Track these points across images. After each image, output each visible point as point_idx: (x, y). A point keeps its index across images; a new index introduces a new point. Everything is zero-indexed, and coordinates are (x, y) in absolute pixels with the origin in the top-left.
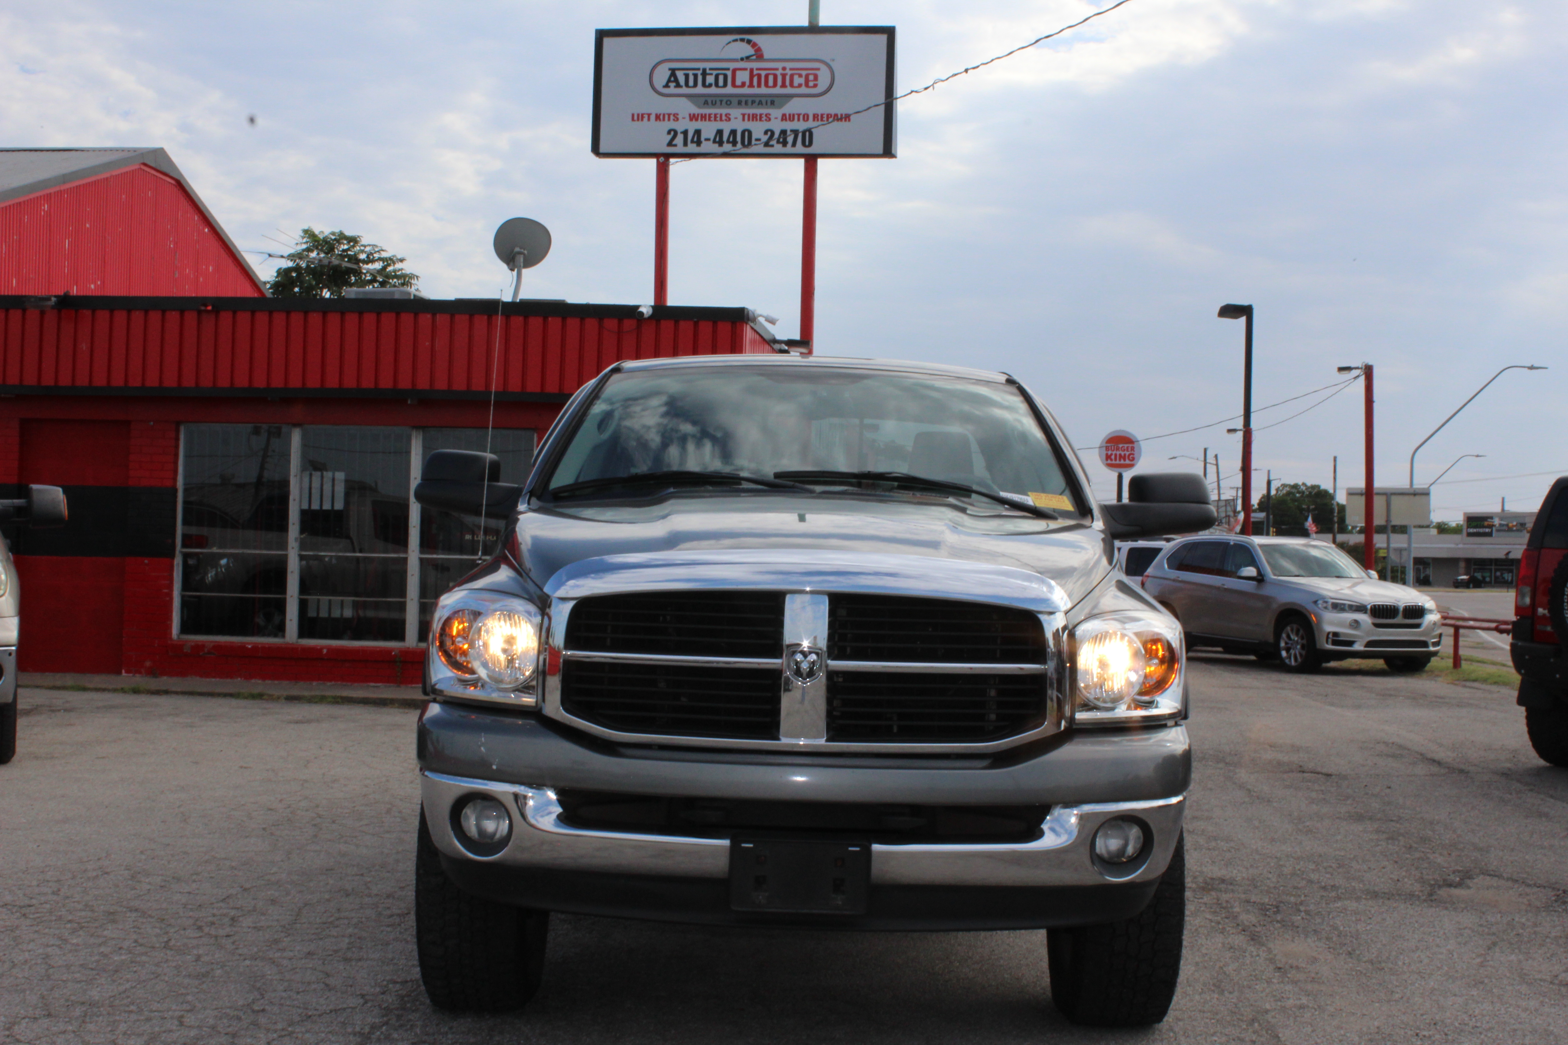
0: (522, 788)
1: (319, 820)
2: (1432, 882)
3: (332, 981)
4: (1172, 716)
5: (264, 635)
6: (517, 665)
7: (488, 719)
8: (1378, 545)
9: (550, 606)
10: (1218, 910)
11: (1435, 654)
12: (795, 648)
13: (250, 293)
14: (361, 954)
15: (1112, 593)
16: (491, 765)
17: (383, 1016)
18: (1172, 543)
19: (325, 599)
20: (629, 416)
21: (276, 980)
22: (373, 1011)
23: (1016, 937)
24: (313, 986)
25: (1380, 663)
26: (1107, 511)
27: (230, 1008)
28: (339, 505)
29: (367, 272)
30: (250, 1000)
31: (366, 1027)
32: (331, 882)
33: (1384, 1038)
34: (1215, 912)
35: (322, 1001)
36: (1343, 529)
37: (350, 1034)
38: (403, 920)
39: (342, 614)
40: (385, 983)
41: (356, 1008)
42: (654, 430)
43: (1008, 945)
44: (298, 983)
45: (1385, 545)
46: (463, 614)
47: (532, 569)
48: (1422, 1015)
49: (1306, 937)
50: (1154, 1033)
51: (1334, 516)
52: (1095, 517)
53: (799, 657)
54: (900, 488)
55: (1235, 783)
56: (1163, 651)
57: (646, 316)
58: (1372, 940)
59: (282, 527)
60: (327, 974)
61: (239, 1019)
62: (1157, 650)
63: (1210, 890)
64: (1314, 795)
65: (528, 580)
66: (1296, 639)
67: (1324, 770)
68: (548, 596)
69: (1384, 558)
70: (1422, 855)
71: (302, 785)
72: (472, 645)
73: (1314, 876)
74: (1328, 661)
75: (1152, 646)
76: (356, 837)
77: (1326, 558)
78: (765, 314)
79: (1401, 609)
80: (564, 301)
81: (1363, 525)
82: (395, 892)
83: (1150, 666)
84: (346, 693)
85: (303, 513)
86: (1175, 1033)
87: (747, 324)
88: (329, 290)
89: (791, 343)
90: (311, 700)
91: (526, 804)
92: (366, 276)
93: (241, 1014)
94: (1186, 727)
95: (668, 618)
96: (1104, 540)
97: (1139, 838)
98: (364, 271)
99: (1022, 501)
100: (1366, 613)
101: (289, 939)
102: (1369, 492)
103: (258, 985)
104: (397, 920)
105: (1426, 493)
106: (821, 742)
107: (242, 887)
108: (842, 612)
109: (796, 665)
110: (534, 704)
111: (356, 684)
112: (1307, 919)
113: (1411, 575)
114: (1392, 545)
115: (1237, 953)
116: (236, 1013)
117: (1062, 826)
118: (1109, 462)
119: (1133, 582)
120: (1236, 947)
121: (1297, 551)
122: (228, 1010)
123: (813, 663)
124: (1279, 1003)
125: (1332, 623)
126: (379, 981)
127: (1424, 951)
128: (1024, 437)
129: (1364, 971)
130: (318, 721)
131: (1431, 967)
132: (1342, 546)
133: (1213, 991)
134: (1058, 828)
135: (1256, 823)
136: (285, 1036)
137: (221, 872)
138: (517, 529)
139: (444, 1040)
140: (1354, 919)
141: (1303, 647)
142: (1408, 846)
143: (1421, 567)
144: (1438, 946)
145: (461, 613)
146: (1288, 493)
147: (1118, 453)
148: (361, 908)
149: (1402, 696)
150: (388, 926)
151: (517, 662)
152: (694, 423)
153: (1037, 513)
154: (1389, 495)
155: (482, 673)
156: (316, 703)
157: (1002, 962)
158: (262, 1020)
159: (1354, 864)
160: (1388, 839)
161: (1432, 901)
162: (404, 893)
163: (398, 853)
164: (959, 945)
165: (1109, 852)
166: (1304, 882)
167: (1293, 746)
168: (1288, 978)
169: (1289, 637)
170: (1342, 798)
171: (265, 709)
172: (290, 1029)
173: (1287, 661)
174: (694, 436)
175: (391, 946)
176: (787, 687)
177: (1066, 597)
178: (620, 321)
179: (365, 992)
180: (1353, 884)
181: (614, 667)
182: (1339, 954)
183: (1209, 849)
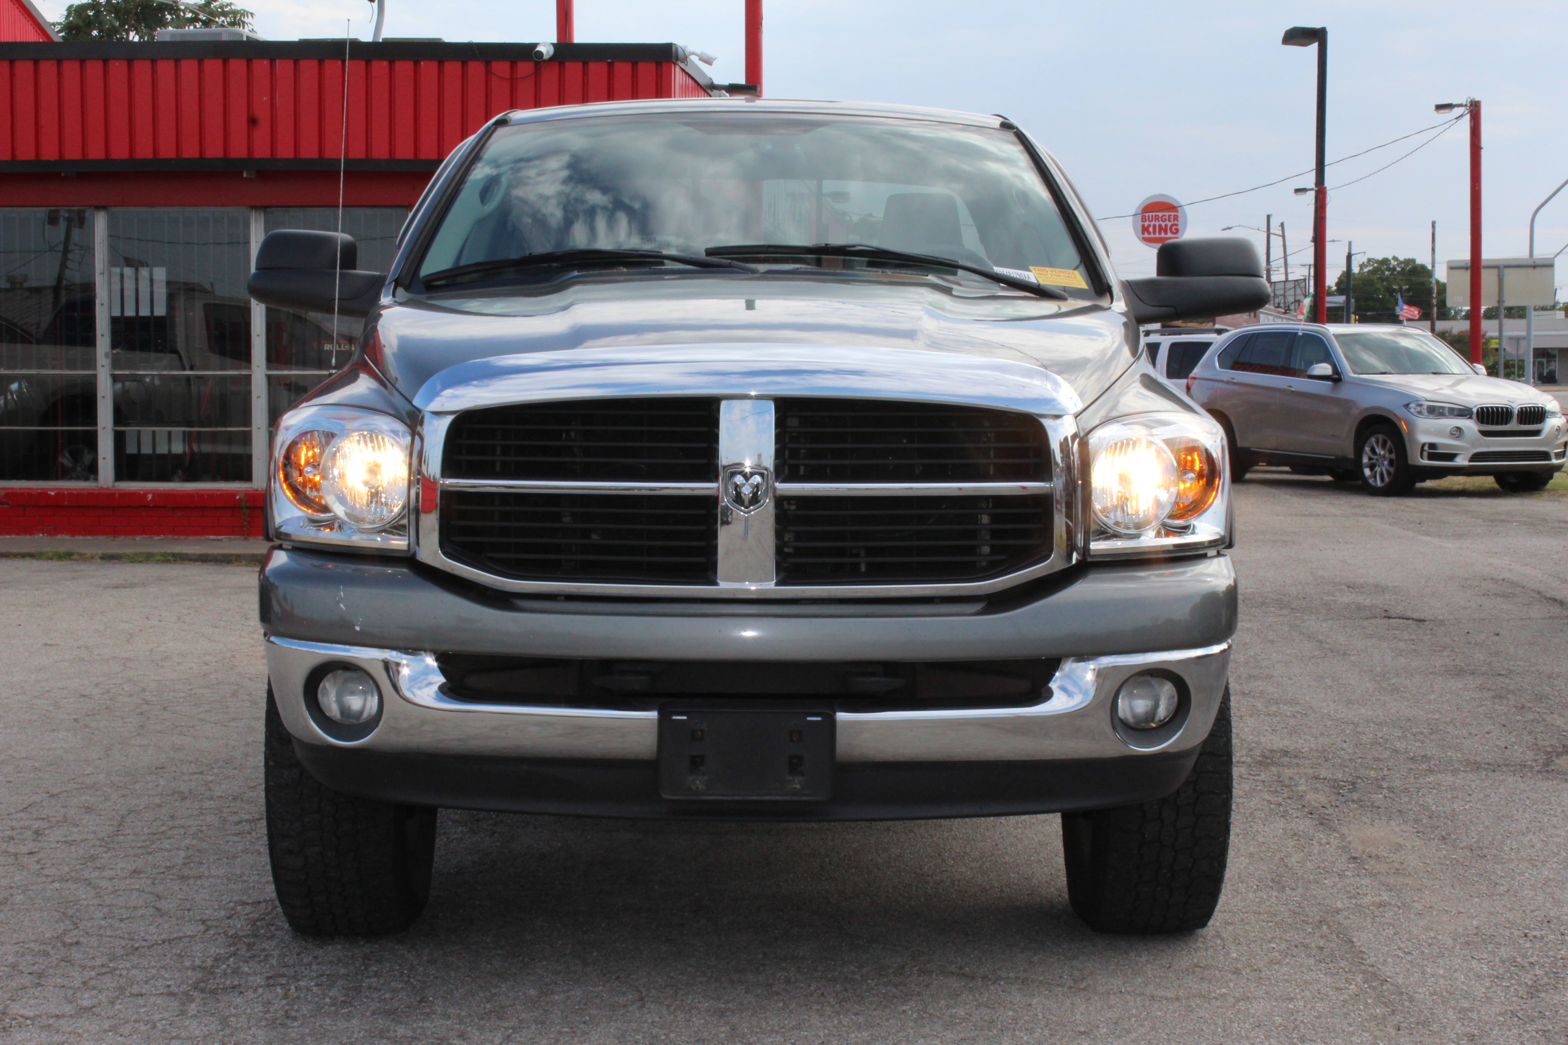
0: (394, 653)
1: (145, 707)
2: (1549, 749)
3: (164, 905)
4: (1213, 544)
5: (71, 478)
6: (383, 500)
7: (349, 568)
8: (1489, 334)
9: (421, 423)
10: (1279, 789)
11: (1558, 468)
12: (735, 470)
13: (32, 37)
14: (202, 870)
15: (1135, 390)
16: (354, 626)
17: (230, 946)
18: (1225, 336)
19: (146, 431)
20: (521, 182)
21: (93, 905)
22: (217, 939)
23: (1025, 828)
24: (141, 912)
25: (1489, 481)
26: (1134, 289)
27: (35, 941)
28: (160, 310)
29: (186, 8)
30: (60, 932)
31: (208, 960)
32: (162, 782)
33: (1484, 940)
34: (1276, 791)
35: (152, 929)
36: (1444, 315)
37: (188, 969)
38: (254, 828)
39: (170, 451)
40: (232, 905)
41: (196, 936)
42: (553, 202)
43: (1016, 837)
44: (121, 908)
45: (1496, 334)
46: (312, 436)
47: (399, 378)
48: (1532, 911)
49: (1390, 819)
50: (1197, 940)
51: (1432, 298)
52: (1115, 296)
53: (739, 479)
54: (871, 264)
55: (1301, 633)
56: (1201, 462)
57: (546, 57)
58: (1471, 822)
59: (90, 341)
60: (158, 896)
61: (46, 954)
62: (1193, 461)
63: (1269, 764)
64: (1402, 645)
65: (395, 392)
66: (1382, 453)
67: (1415, 616)
68: (419, 411)
69: (1497, 350)
70: (1537, 716)
71: (124, 664)
72: (324, 477)
73: (1400, 745)
74: (1424, 481)
75: (1186, 455)
76: (193, 727)
77: (1420, 349)
78: (698, 52)
79: (1516, 412)
80: (440, 39)
81: (1468, 308)
82: (245, 793)
83: (1184, 482)
84: (178, 549)
85: (114, 321)
86: (1222, 939)
87: (675, 64)
88: (137, 33)
89: (733, 89)
90: (133, 559)
91: (398, 672)
92: (185, 14)
93: (49, 948)
94: (1231, 558)
95: (573, 434)
96: (1125, 325)
97: (1173, 697)
98: (183, 8)
99: (1022, 278)
100: (1471, 418)
101: (109, 855)
102: (1475, 265)
103: (70, 912)
104: (247, 827)
105: (1548, 265)
106: (769, 586)
107: (48, 793)
108: (793, 422)
109: (736, 490)
110: (406, 548)
111: (191, 538)
112: (1390, 797)
113: (1530, 368)
114: (1506, 334)
115: (1302, 841)
116: (42, 947)
117: (1076, 684)
118: (1146, 235)
119: (1176, 386)
120: (1301, 833)
121: (1383, 341)
122: (32, 945)
123: (757, 486)
124: (1354, 901)
125: (1427, 432)
126: (224, 902)
127: (1537, 833)
128: (1025, 198)
129: (1461, 860)
130: (144, 584)
131: (1546, 853)
132: (1443, 336)
133: (1272, 888)
134: (1070, 688)
135: (1328, 681)
136: (105, 973)
137: (22, 775)
138: (379, 328)
139: (307, 972)
140: (1449, 796)
141: (1391, 463)
142: (1520, 705)
143: (1545, 360)
144: (1555, 827)
145: (309, 435)
146: (1374, 271)
147: (1157, 223)
148: (201, 813)
149: (1517, 522)
150: (237, 835)
151: (383, 495)
152: (605, 190)
153: (1041, 293)
154: (1501, 268)
155: (339, 510)
156: (140, 562)
157: (1007, 858)
158: (76, 955)
159: (1451, 729)
160: (1494, 697)
161: (1547, 771)
162: (255, 794)
163: (247, 744)
164: (954, 839)
165: (1134, 716)
166: (1388, 752)
167: (1376, 586)
168: (1365, 869)
169: (1373, 451)
170: (1437, 649)
171: (75, 571)
172: (111, 965)
173: (1371, 481)
174: (604, 208)
175: (239, 859)
176: (725, 519)
177: (1075, 396)
178: (513, 64)
179: (205, 917)
180: (1449, 754)
181: (505, 498)
182: (1430, 840)
183: (1269, 715)
